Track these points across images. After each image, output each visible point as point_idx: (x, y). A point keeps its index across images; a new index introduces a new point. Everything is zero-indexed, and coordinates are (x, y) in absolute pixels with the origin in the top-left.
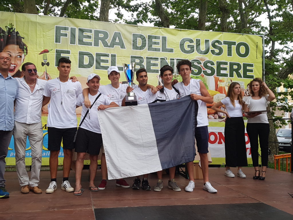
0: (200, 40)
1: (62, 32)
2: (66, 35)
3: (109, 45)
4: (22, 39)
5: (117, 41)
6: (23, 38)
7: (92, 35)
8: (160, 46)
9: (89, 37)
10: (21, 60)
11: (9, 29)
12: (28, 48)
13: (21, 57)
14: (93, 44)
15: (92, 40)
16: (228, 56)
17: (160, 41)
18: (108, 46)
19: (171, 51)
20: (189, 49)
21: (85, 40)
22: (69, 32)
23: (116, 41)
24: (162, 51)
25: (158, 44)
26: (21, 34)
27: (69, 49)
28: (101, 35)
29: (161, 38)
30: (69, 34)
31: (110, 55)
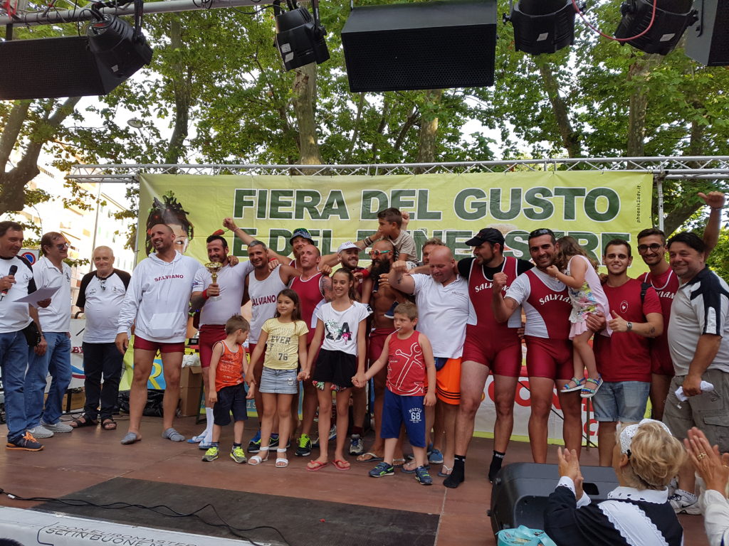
0: (499, 190)
1: (246, 198)
2: (251, 203)
3: (321, 215)
4: (186, 215)
5: (335, 206)
6: (188, 213)
7: (293, 200)
8: (414, 210)
9: (289, 204)
10: (182, 248)
11: (168, 200)
12: (194, 229)
13: (182, 243)
14: (294, 215)
15: (292, 210)
16: (565, 218)
17: (415, 199)
18: (319, 218)
19: (437, 216)
20: (476, 210)
21: (281, 210)
22: (255, 199)
23: (333, 208)
24: (418, 218)
25: (410, 204)
26: (185, 208)
27: (254, 226)
28: (308, 199)
29: (417, 193)
30: (256, 202)
31: (321, 233)
